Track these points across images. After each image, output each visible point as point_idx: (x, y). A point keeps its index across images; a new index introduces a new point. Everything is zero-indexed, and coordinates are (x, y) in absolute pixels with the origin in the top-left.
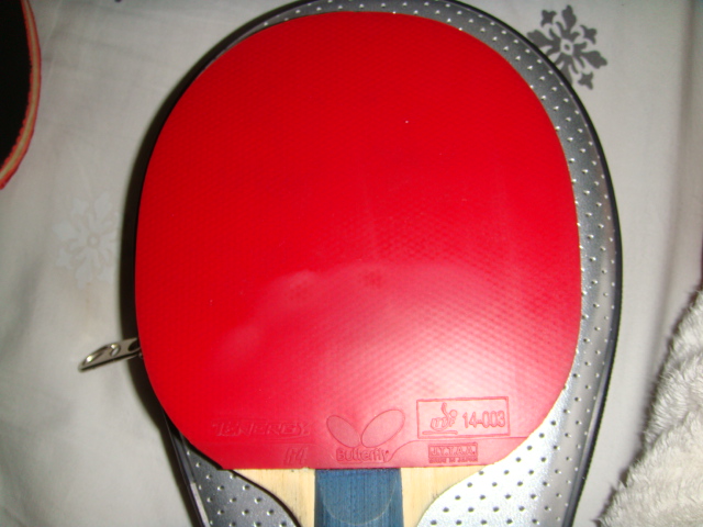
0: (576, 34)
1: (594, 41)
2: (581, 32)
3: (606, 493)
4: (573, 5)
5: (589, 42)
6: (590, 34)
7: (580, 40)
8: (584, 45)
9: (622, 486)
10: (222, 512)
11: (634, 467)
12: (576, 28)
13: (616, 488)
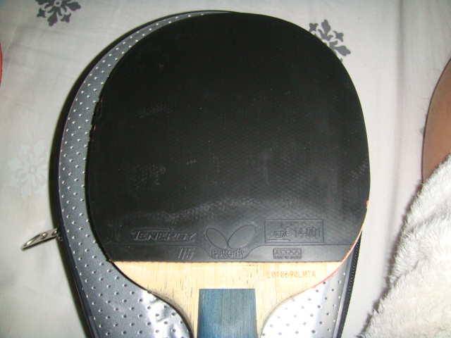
0: (331, 36)
1: (342, 40)
2: (334, 35)
3: (365, 317)
4: (328, 20)
5: (339, 41)
6: (340, 36)
7: (333, 40)
8: (336, 43)
9: (375, 312)
10: (109, 334)
11: (383, 299)
12: (331, 33)
13: (371, 314)
